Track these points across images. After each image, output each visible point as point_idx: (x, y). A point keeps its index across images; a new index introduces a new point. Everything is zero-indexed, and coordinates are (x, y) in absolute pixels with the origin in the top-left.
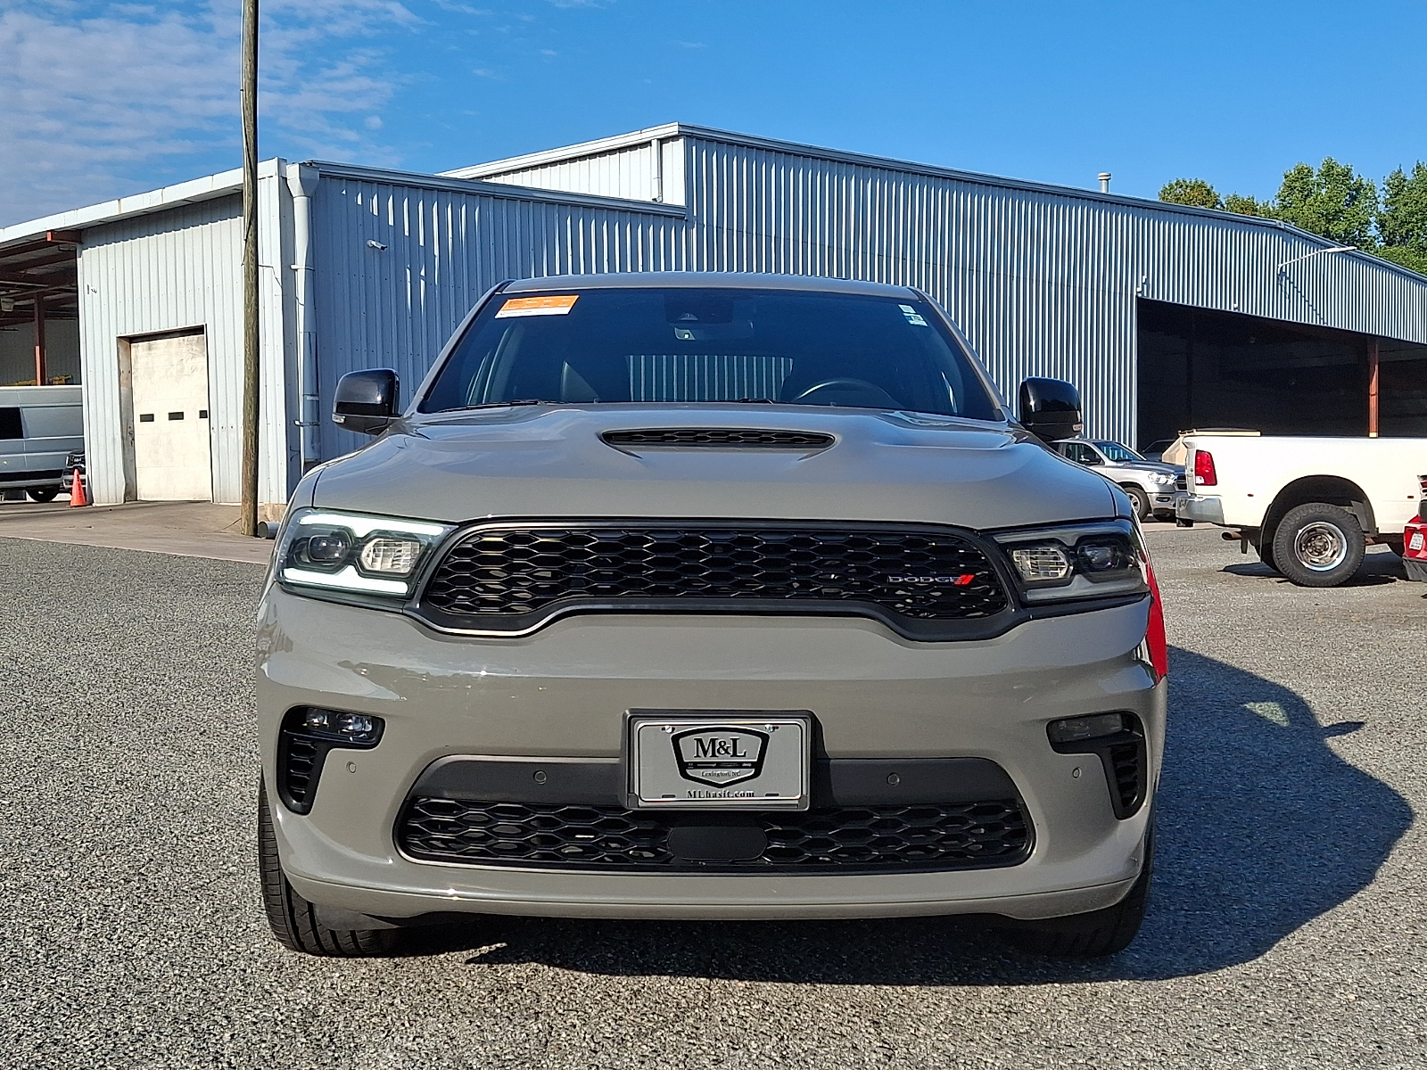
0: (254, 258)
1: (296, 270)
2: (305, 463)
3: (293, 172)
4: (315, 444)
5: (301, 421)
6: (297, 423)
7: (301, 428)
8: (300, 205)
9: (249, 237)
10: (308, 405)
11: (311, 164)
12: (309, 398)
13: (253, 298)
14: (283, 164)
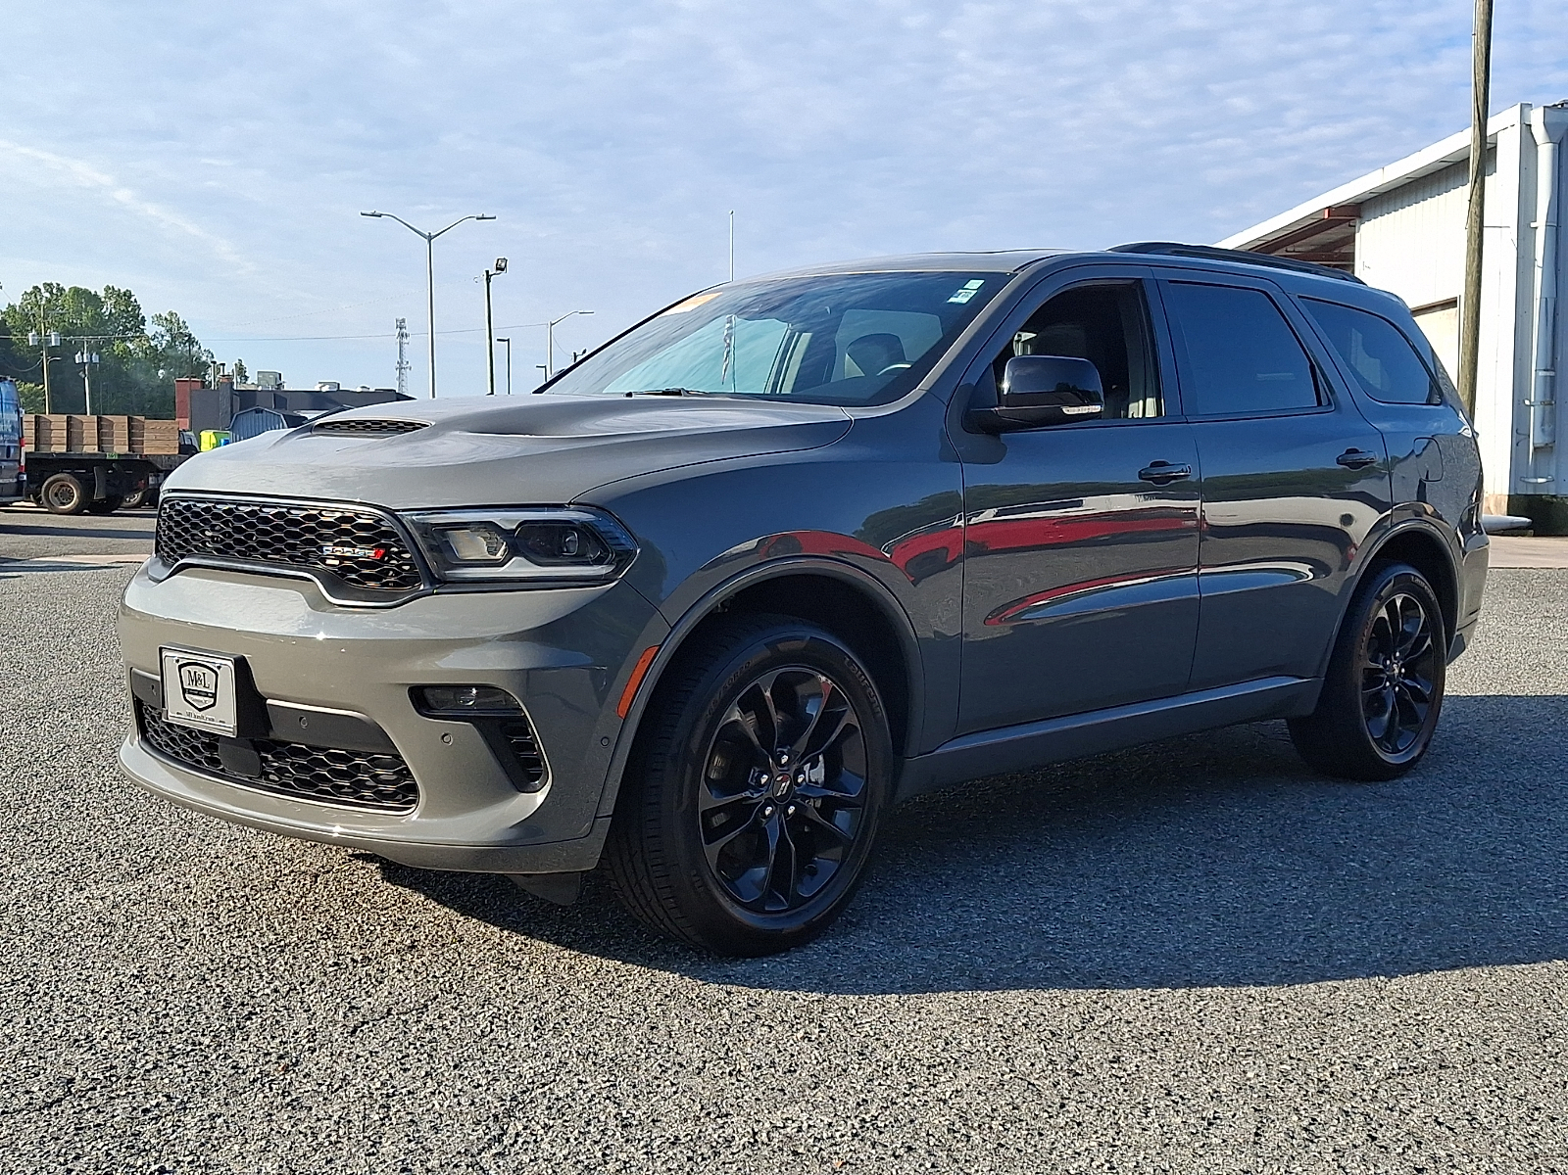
0: (1478, 220)
1: (1536, 228)
2: (1535, 449)
3: (1537, 118)
4: (1546, 427)
5: (1533, 400)
6: (1527, 402)
7: (1532, 408)
8: (1545, 153)
9: (1474, 197)
10: (1541, 382)
11: (1562, 105)
12: (1541, 373)
13: (1475, 264)
14: (1526, 110)
